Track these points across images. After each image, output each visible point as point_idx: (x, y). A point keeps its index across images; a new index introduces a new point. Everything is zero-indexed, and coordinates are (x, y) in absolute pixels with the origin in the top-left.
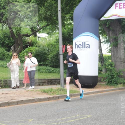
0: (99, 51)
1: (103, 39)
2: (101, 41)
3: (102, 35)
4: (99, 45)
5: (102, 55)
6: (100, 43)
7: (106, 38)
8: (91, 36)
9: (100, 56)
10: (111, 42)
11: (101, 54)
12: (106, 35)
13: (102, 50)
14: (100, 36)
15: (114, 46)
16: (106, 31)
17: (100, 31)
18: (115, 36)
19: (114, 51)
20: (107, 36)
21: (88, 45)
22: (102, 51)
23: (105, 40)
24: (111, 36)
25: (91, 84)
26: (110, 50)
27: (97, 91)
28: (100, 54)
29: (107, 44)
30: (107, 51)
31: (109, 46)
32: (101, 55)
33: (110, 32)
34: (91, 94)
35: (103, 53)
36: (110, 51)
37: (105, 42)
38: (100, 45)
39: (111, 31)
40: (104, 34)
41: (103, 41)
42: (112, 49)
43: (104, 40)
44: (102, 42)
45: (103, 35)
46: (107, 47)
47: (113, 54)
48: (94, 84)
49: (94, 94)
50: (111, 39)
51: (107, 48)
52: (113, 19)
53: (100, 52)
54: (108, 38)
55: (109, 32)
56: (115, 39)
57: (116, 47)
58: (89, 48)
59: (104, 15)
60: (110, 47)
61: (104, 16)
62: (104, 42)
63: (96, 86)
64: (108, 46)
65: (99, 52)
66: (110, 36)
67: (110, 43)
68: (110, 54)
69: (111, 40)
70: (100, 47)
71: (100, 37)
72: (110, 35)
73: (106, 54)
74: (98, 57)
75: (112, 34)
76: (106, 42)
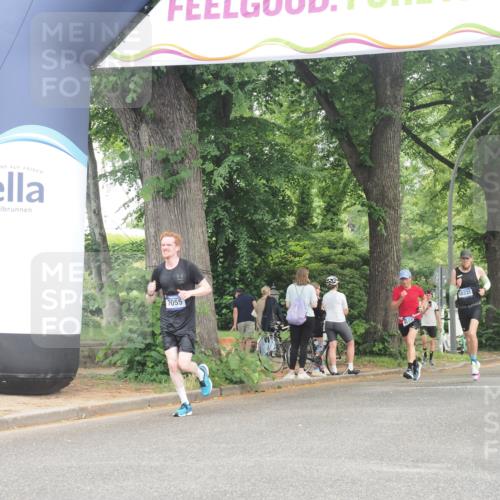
0: (90, 219)
1: (110, 164)
2: (100, 172)
3: (105, 143)
4: (88, 187)
5: (103, 237)
6: (91, 181)
7: (123, 156)
8: (52, 145)
9: (94, 241)
10: (148, 176)
11: (97, 231)
12: (126, 144)
13: (104, 213)
14: (95, 145)
15: (158, 192)
16: (124, 125)
17: (96, 124)
18: (164, 149)
19: (157, 219)
20: (129, 149)
21: (36, 188)
22: (104, 219)
23: (117, 165)
24: (146, 146)
25: (46, 373)
26: (141, 214)
27: (74, 410)
28: (92, 233)
29: (125, 186)
30: (126, 219)
31: (138, 197)
32: (97, 236)
33: (144, 127)
34: (46, 423)
35: (105, 226)
36: (139, 218)
37: (119, 174)
38: (92, 191)
39: (147, 124)
40: (116, 139)
41: (109, 168)
42: (150, 206)
43: (114, 165)
44: (104, 176)
45: (108, 139)
46: (127, 200)
47: (152, 230)
48: (61, 375)
49: (58, 421)
50: (148, 163)
51: (125, 205)
52: (159, 67)
53: (95, 220)
54: (133, 155)
55: (137, 127)
56: (166, 161)
57: (167, 199)
58: (41, 199)
59: (114, 48)
60: (142, 200)
61: (115, 51)
62: (113, 173)
63: (72, 384)
64: (133, 193)
65: (87, 223)
66: (141, 149)
67: (139, 181)
68: (139, 234)
69: (146, 168)
70: (92, 196)
71: (95, 152)
72: (140, 143)
73: (119, 232)
74: (82, 244)
75: (150, 137)
76: (123, 174)
